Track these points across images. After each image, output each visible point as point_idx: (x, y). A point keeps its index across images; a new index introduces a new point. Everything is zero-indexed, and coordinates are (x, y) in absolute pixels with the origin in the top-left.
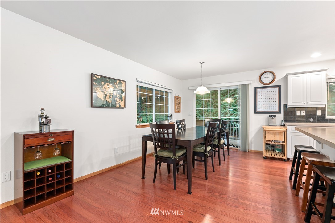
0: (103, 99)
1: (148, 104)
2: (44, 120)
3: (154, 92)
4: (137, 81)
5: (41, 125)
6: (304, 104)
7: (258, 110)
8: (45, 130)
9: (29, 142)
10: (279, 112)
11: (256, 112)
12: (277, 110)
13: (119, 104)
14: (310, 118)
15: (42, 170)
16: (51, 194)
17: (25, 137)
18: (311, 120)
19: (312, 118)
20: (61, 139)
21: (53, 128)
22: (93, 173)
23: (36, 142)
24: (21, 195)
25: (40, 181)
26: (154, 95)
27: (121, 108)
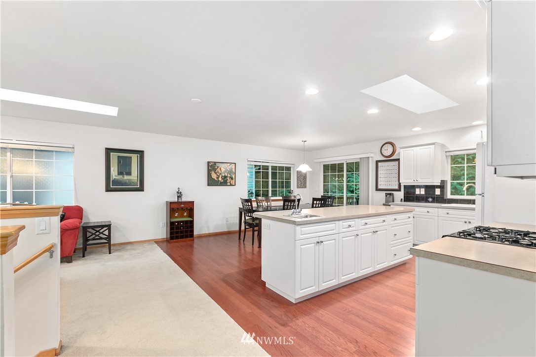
0: (216, 179)
1: (262, 181)
2: (180, 195)
3: (270, 168)
4: (248, 161)
5: (178, 197)
6: (413, 182)
7: (379, 187)
8: (180, 200)
9: (173, 206)
10: (399, 190)
11: (377, 189)
12: (397, 187)
13: (230, 182)
14: (429, 197)
15: (178, 222)
16: (182, 237)
17: (171, 203)
18: (430, 200)
19: (431, 197)
20: (187, 206)
21: (184, 199)
22: (209, 233)
23: (175, 206)
24: (169, 236)
25: (177, 228)
26: (270, 171)
27: (231, 185)
